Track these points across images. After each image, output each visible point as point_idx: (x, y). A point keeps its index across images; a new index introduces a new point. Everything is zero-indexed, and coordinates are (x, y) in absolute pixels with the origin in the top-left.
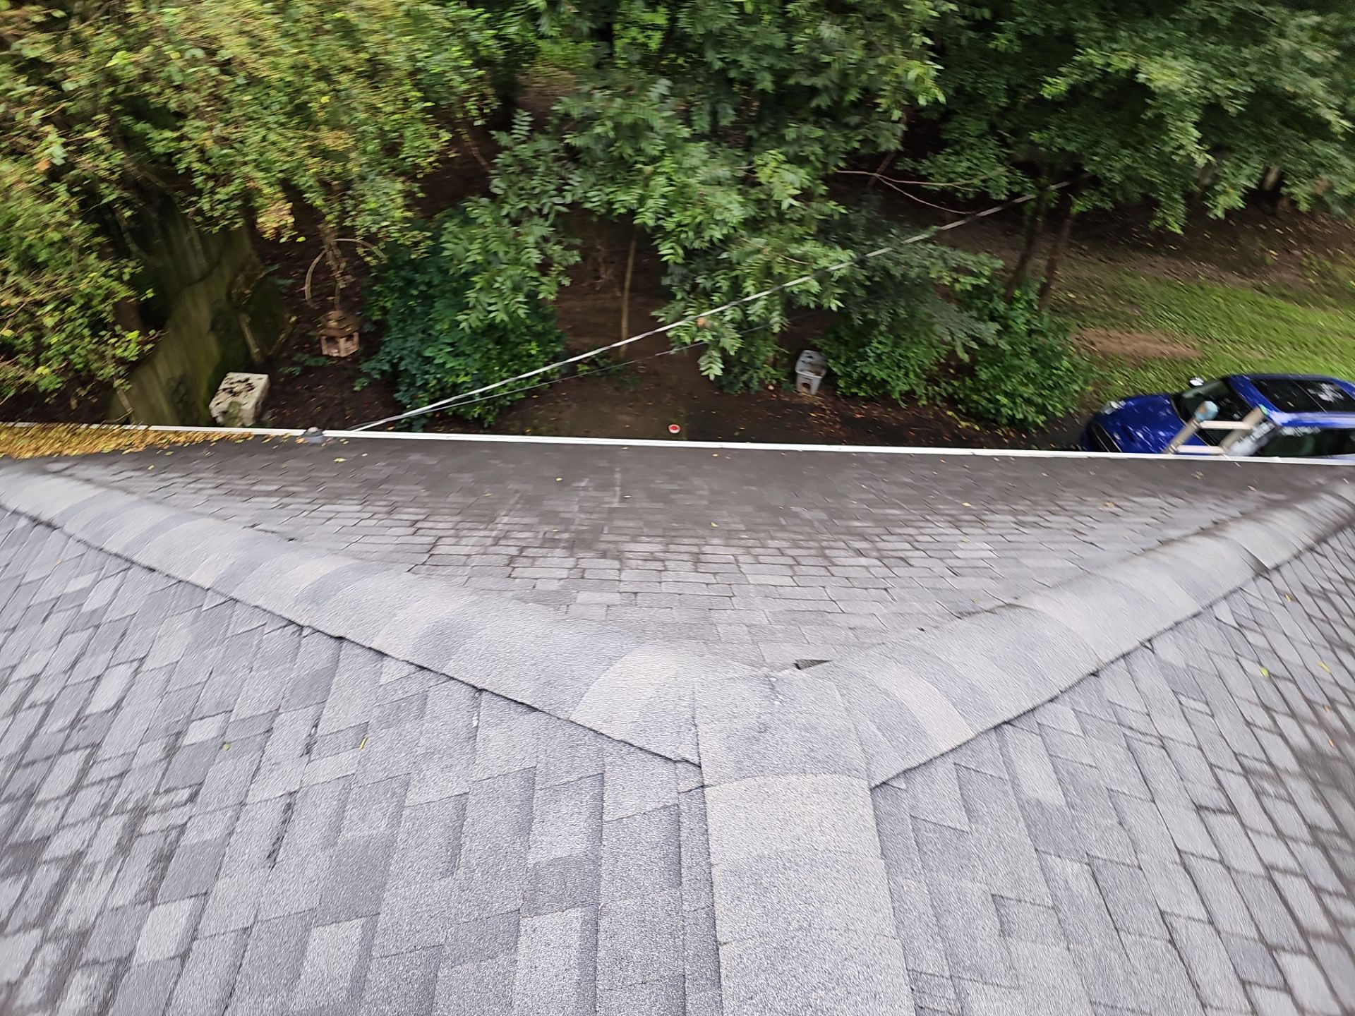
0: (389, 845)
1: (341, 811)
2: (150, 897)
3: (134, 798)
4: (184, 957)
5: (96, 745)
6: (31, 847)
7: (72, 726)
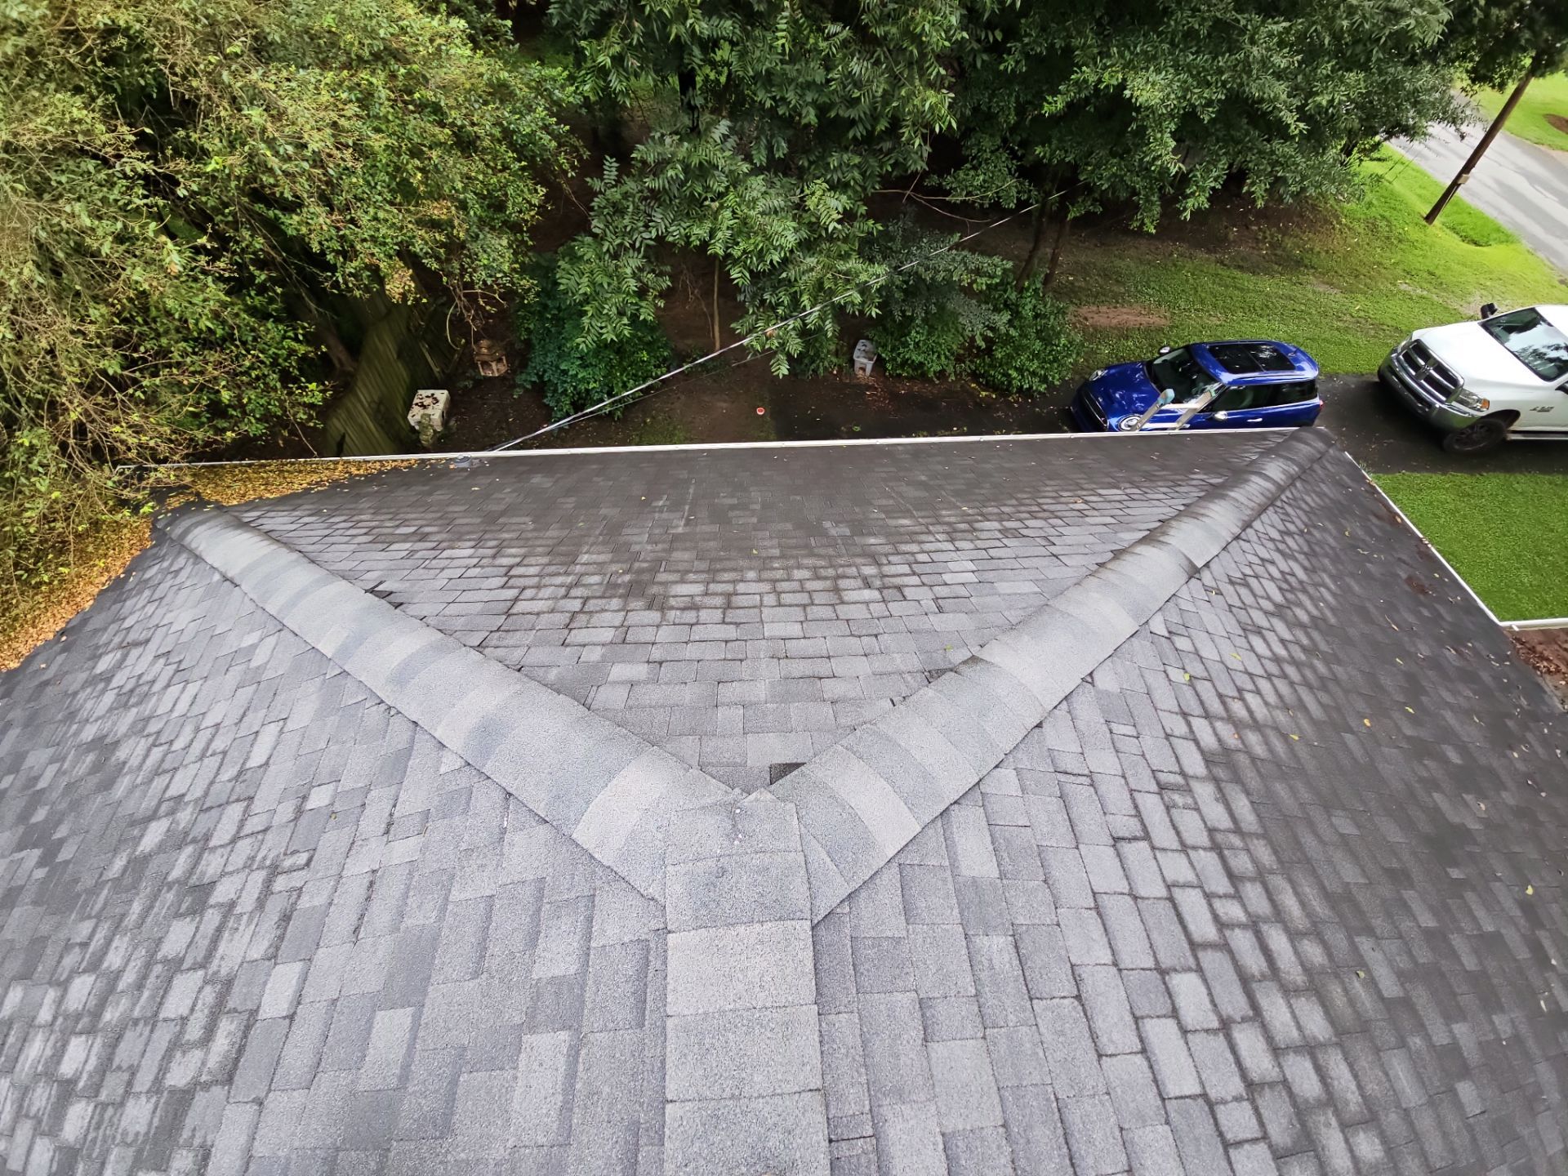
0: (435, 938)
1: (406, 896)
2: (273, 956)
3: (271, 855)
4: (291, 1017)
5: (251, 798)
6: (204, 890)
7: (237, 778)
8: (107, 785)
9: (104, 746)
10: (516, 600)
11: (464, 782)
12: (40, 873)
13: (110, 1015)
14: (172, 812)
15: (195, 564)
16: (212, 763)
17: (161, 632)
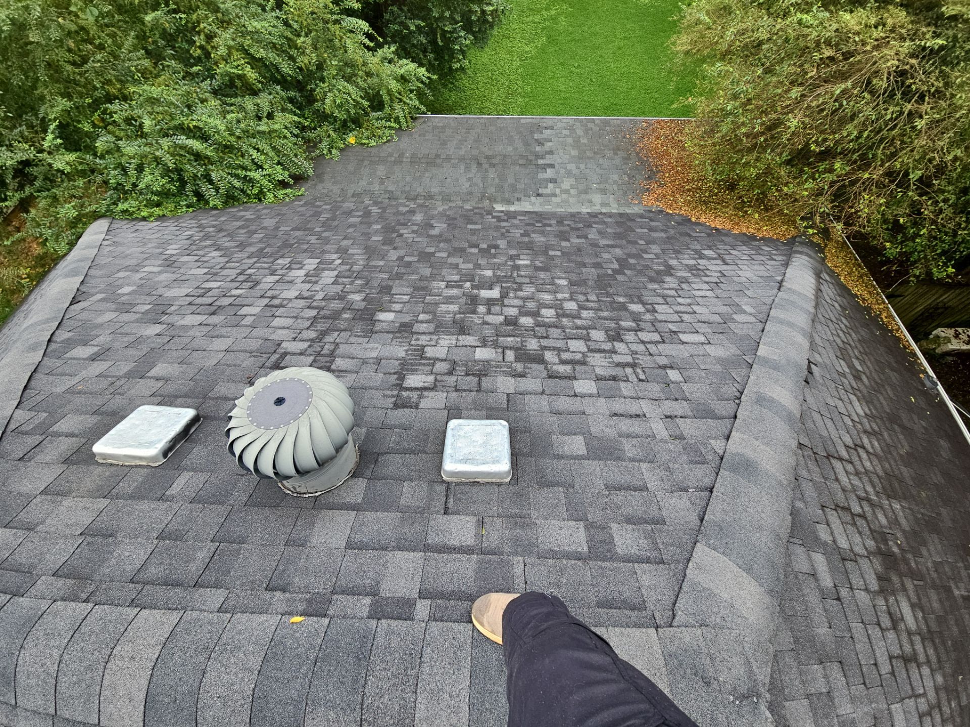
5: (664, 342)
6: (619, 339)
7: (672, 332)
8: (652, 280)
9: (669, 271)
10: (841, 459)
11: (709, 457)
12: (610, 272)
13: (565, 321)
14: (648, 311)
15: (782, 265)
16: (676, 318)
17: (735, 267)
